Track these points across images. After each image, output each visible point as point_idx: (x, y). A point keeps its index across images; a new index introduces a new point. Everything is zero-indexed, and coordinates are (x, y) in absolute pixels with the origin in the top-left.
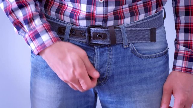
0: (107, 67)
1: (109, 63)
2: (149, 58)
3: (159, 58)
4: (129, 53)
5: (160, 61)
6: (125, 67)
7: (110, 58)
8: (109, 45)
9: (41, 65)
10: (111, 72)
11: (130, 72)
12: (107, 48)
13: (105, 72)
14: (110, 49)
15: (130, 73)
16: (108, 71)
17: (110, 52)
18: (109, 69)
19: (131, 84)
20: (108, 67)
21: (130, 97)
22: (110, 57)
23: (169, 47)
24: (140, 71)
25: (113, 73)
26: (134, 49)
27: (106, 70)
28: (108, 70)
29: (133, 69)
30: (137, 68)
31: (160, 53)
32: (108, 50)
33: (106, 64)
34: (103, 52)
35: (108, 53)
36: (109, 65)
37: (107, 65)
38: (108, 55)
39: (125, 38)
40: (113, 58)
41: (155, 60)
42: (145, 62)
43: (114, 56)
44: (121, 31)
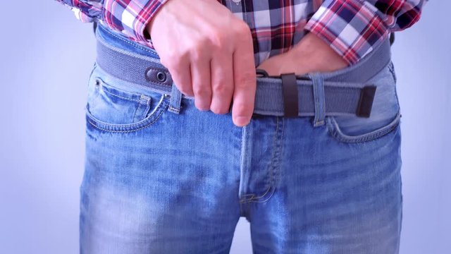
0: (271, 168)
1: (276, 157)
2: (362, 141)
3: (380, 140)
4: (323, 137)
5: (382, 146)
6: (312, 166)
7: (278, 146)
8: (280, 118)
9: (115, 158)
10: (281, 178)
11: (323, 178)
12: (272, 123)
13: (266, 178)
14: (281, 126)
15: (323, 182)
16: (274, 177)
17: (280, 131)
18: (275, 171)
19: (324, 205)
20: (274, 168)
21: (320, 233)
22: (279, 142)
23: (402, 112)
24: (344, 174)
25: (285, 181)
26: (335, 129)
27: (268, 173)
28: (274, 174)
29: (329, 170)
30: (339, 168)
31: (382, 129)
32: (275, 127)
33: (268, 160)
34: (261, 130)
35: (275, 133)
36: (275, 161)
37: (269, 163)
38: (275, 138)
39: (320, 105)
40: (285, 146)
41: (373, 145)
42: (353, 152)
43: (287, 142)
44: (312, 86)
